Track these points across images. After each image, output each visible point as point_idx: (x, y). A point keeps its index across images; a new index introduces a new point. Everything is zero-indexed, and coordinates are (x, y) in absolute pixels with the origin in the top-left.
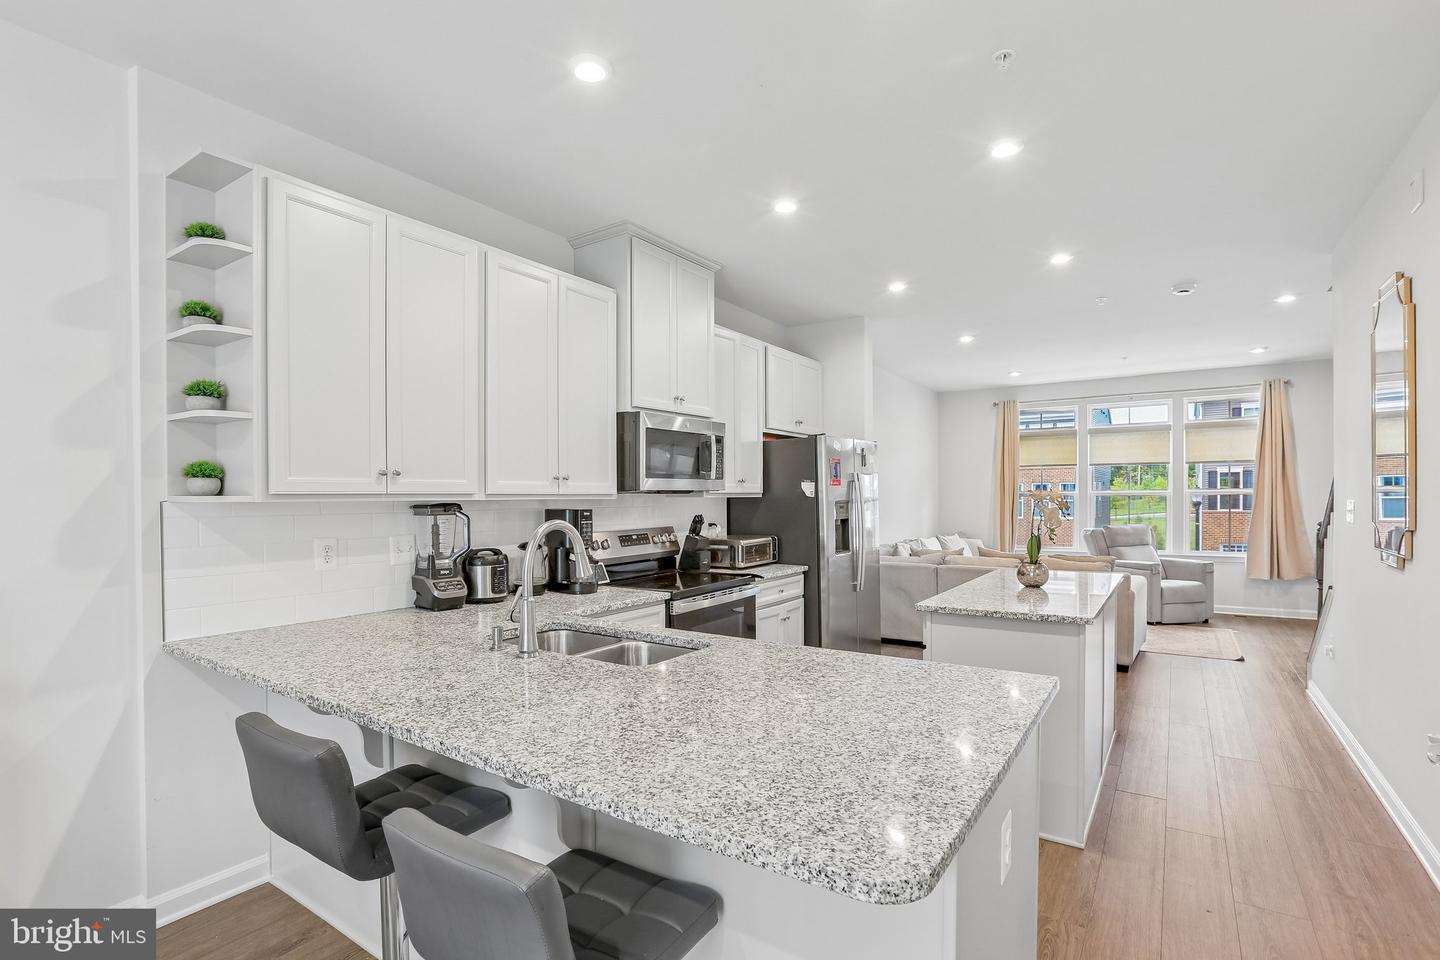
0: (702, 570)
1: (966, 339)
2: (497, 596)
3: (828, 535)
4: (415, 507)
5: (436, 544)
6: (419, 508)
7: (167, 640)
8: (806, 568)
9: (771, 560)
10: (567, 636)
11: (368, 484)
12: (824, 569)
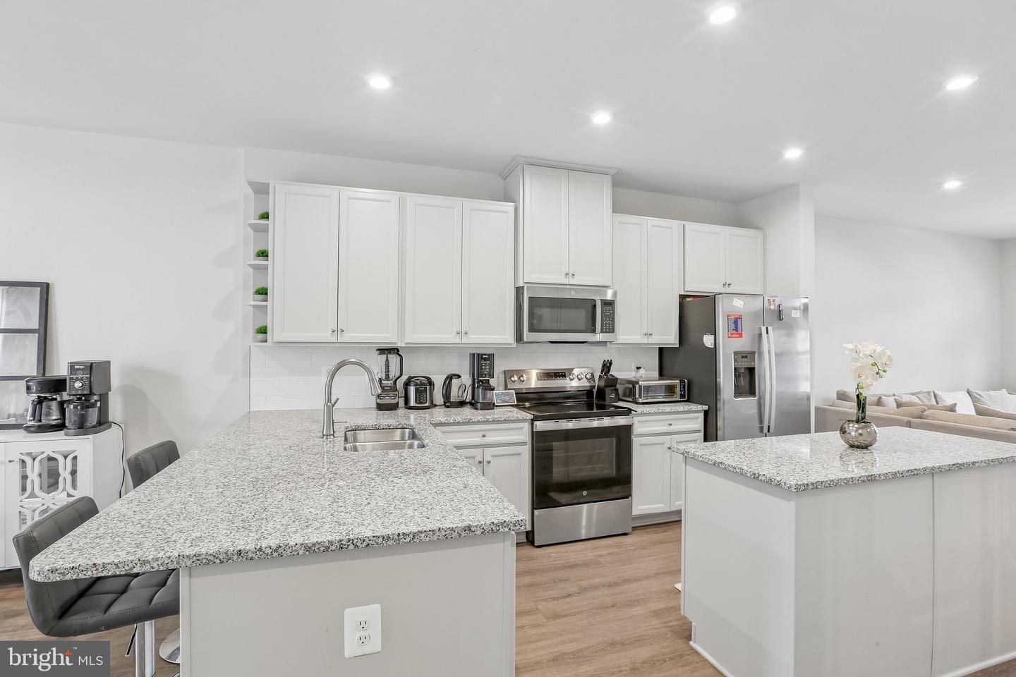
0: (607, 403)
1: (952, 185)
2: (419, 405)
3: (726, 381)
4: (379, 350)
5: (387, 371)
6: (382, 351)
7: (251, 410)
8: (706, 408)
9: (678, 399)
10: (409, 432)
11: (326, 336)
12: (720, 410)
